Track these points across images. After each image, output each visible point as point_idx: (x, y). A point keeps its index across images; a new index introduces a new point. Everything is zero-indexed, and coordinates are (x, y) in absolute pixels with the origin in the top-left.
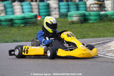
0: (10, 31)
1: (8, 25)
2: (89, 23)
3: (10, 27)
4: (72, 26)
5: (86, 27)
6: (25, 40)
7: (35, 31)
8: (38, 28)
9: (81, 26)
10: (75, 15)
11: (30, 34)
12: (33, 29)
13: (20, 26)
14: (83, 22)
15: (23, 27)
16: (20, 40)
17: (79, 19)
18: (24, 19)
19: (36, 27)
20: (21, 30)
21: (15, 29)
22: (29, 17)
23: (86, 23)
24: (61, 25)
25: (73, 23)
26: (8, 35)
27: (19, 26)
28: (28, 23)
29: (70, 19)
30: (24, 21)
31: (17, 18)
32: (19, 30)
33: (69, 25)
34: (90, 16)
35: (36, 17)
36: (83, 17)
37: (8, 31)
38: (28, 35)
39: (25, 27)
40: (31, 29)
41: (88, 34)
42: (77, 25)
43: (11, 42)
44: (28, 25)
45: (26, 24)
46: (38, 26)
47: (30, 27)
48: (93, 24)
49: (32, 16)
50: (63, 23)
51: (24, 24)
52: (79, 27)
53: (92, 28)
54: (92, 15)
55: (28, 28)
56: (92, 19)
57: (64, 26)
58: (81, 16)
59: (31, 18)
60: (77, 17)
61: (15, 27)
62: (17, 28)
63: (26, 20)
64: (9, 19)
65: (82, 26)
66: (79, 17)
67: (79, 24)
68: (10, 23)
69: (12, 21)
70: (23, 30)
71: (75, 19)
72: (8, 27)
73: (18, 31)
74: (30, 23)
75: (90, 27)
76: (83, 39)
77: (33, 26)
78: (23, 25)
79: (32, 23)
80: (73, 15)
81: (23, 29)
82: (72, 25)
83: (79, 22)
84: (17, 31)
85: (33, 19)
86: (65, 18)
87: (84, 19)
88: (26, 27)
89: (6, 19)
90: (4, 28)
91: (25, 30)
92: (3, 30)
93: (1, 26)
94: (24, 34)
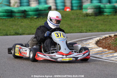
0: (22, 22)
1: (21, 17)
2: (104, 15)
3: (23, 18)
5: (99, 20)
9: (94, 18)
10: (90, 7)
13: (33, 17)
14: (98, 14)
15: (36, 18)
17: (94, 11)
20: (33, 21)
21: (28, 20)
22: (43, 9)
23: (101, 16)
24: (75, 17)
25: (87, 15)
27: (32, 18)
29: (84, 11)
30: (37, 13)
32: (31, 22)
33: (83, 17)
34: (106, 8)
35: (49, 9)
36: (98, 10)
37: (19, 22)
39: (38, 19)
40: (44, 21)
42: (91, 17)
45: (40, 16)
47: (43, 19)
48: (107, 17)
51: (38, 16)
52: (92, 19)
54: (107, 7)
55: (40, 20)
56: (107, 12)
57: (78, 18)
58: (96, 9)
59: (45, 10)
60: (92, 9)
62: (29, 19)
63: (40, 11)
64: (22, 10)
65: (96, 19)
66: (94, 9)
67: (93, 17)
68: (23, 14)
69: (25, 12)
70: (35, 22)
71: (90, 11)
72: (21, 19)
73: (29, 23)
74: (43, 15)
75: (104, 19)
77: (46, 18)
78: (36, 17)
79: (46, 15)
80: (88, 7)
81: (36, 20)
82: (86, 18)
83: (94, 14)
88: (39, 18)
89: (19, 10)
90: (16, 19)
91: (37, 22)
92: (15, 22)
93: (13, 18)
94: (33, 26)
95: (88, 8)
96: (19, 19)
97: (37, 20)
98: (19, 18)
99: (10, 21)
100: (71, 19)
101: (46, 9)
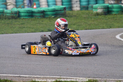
0: (43, 21)
2: (112, 14)
3: (42, 18)
4: (97, 18)
5: (110, 18)
9: (105, 17)
10: (100, 7)
13: (51, 17)
14: (107, 13)
15: (54, 18)
17: (103, 11)
18: (54, 10)
20: (52, 20)
22: (59, 9)
23: (110, 15)
24: (87, 16)
25: (98, 14)
26: (41, 25)
27: (50, 17)
28: (58, 15)
29: (95, 11)
30: (54, 13)
31: (48, 10)
32: (50, 21)
33: (94, 16)
34: (113, 8)
36: (106, 9)
37: (40, 21)
39: (55, 18)
41: (113, 24)
42: (102, 16)
43: (46, 32)
44: (58, 16)
46: (67, 17)
48: (115, 16)
49: (62, 8)
50: (88, 14)
51: (55, 16)
52: (103, 18)
53: (115, 19)
56: (115, 11)
57: (90, 17)
58: (105, 8)
59: (61, 10)
60: (102, 9)
61: (47, 18)
62: (48, 19)
63: (57, 12)
64: (42, 11)
65: (106, 17)
66: (103, 9)
67: (103, 15)
68: (42, 14)
69: (44, 12)
70: (54, 21)
71: (99, 11)
72: (41, 18)
76: (109, 28)
77: (62, 17)
78: (53, 16)
79: (62, 15)
81: (54, 19)
82: (97, 16)
83: (103, 13)
84: (48, 21)
85: (63, 10)
86: (86, 10)
87: (108, 11)
89: (39, 11)
90: (37, 19)
92: (36, 21)
93: (34, 17)
95: (98, 8)
96: (39, 19)
98: (39, 17)
99: (32, 20)
100: (85, 18)
101: (62, 9)
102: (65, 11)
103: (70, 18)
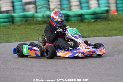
0: (80, 26)
1: (77, 21)
3: (79, 22)
6: (92, 36)
7: (105, 26)
8: (109, 23)
11: (100, 30)
12: (104, 24)
13: (91, 21)
16: (87, 36)
18: (94, 14)
19: (107, 23)
20: (91, 25)
21: (85, 24)
22: (100, 12)
27: (89, 22)
28: (99, 19)
31: (87, 13)
32: (89, 26)
35: (107, 12)
38: (97, 30)
39: (95, 22)
44: (99, 20)
45: (97, 19)
46: (110, 21)
47: (101, 23)
49: (103, 10)
51: (95, 20)
55: (99, 24)
59: (102, 13)
61: (85, 23)
62: (87, 24)
63: (97, 15)
64: (79, 14)
68: (80, 18)
69: (82, 16)
70: (94, 25)
72: (78, 23)
74: (101, 19)
77: (104, 21)
78: (93, 20)
79: (104, 18)
81: (93, 24)
84: (86, 27)
88: (97, 22)
89: (75, 14)
90: (73, 23)
91: (95, 25)
93: (70, 22)
94: (93, 30)
96: (76, 23)
97: (95, 24)
101: (104, 12)
102: (108, 14)
103: (114, 22)
